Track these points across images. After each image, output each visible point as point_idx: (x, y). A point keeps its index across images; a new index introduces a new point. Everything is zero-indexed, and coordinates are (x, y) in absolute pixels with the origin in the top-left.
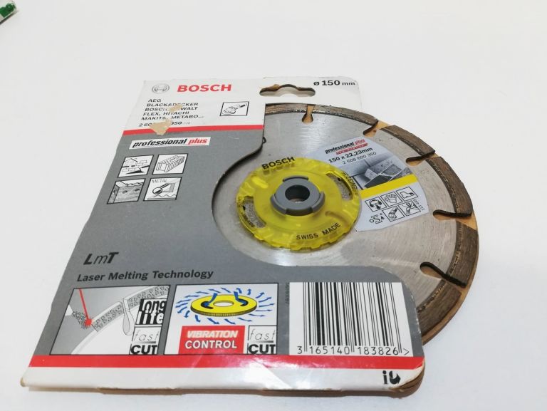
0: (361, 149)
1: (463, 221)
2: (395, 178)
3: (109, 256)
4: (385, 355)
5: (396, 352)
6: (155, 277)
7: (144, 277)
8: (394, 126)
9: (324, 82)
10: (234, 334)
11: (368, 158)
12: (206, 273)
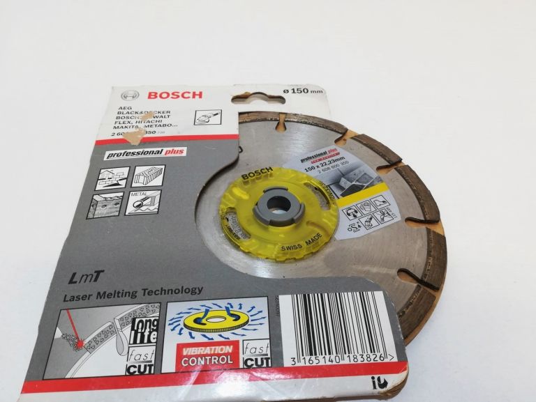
0: (334, 158)
1: (432, 227)
2: (367, 187)
3: (95, 275)
4: (372, 361)
5: (382, 359)
6: (144, 295)
7: (133, 295)
8: (363, 135)
9: (293, 89)
10: (229, 349)
11: (341, 167)
12: (195, 288)
